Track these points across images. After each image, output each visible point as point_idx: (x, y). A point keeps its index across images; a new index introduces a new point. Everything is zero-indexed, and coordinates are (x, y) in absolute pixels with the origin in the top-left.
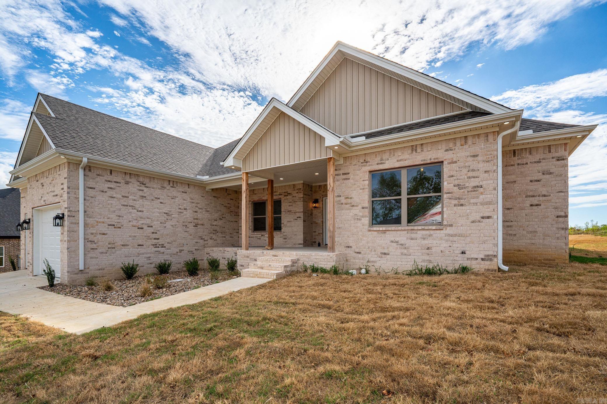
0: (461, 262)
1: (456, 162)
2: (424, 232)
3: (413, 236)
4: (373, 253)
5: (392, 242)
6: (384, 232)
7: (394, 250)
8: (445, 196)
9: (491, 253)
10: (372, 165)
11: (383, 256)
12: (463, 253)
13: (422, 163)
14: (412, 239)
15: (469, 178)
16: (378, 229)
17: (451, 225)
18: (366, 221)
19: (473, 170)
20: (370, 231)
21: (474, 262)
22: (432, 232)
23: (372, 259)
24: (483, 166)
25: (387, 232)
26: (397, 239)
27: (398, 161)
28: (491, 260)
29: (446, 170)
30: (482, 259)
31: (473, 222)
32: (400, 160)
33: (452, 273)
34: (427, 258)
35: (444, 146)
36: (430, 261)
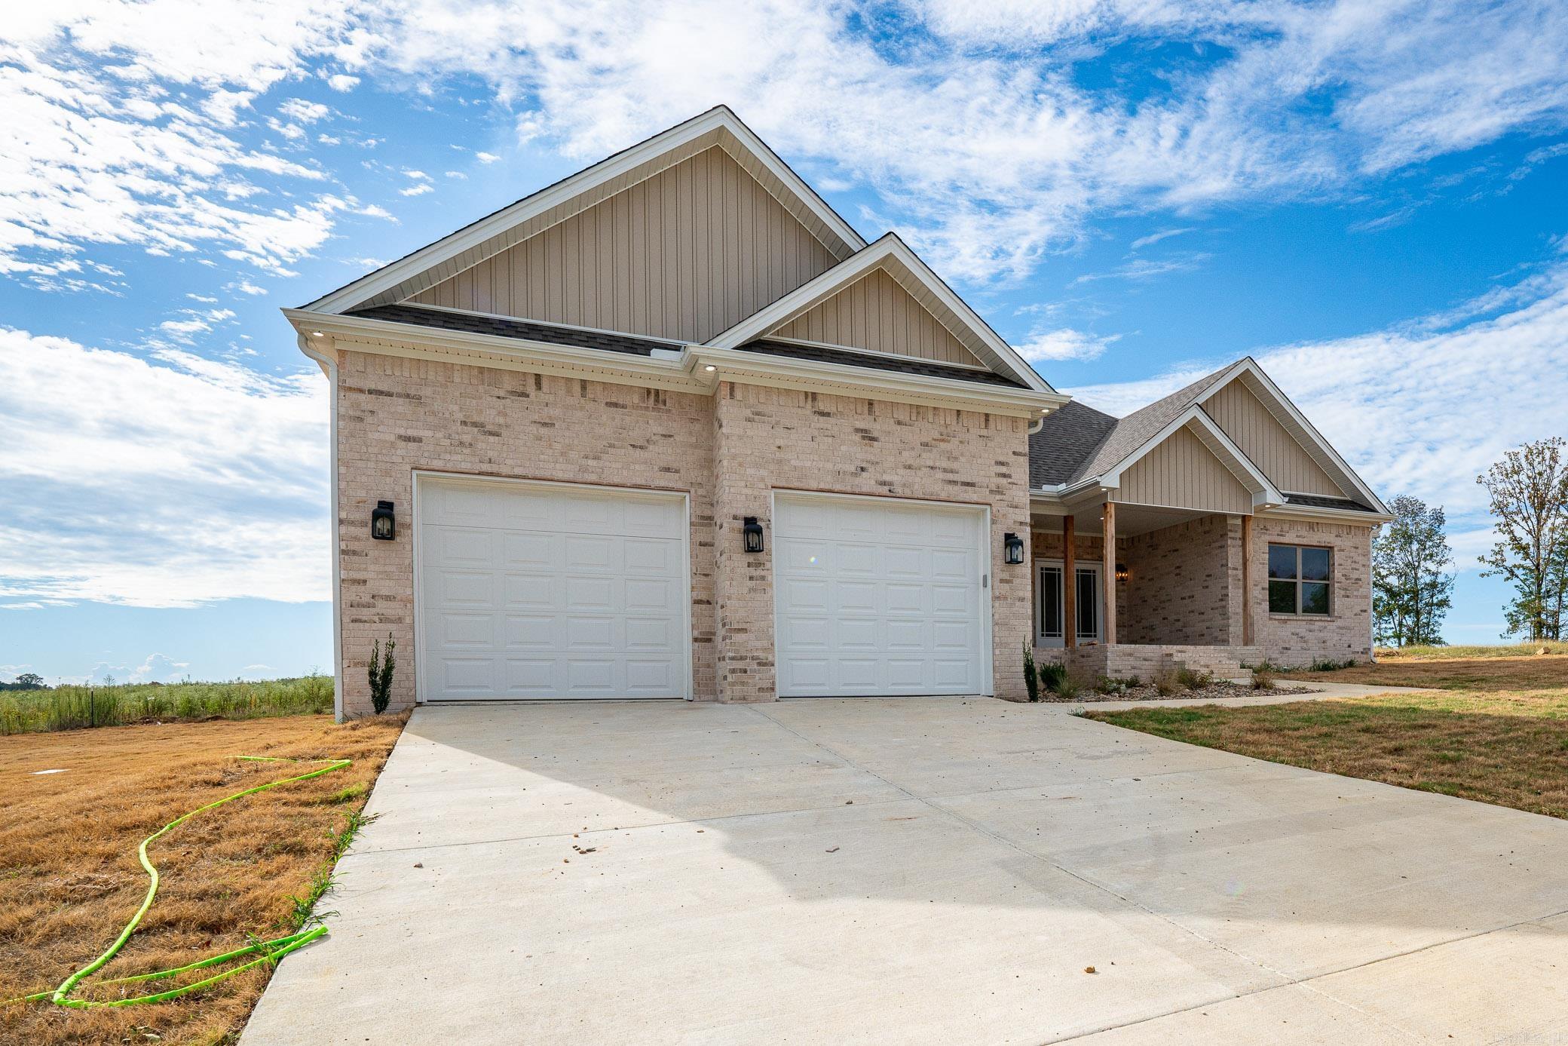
0: (1349, 657)
1: (1343, 551)
2: (1320, 623)
3: (1312, 627)
4: (1275, 648)
5: (1293, 634)
6: (1285, 621)
7: (1295, 645)
8: (1336, 585)
9: (1367, 646)
10: (1272, 535)
11: (1285, 651)
12: (1349, 646)
13: (1318, 544)
14: (1310, 631)
15: (1353, 569)
16: (1280, 617)
17: (1340, 617)
18: (1266, 605)
19: (1355, 562)
20: (1270, 619)
21: (1356, 656)
22: (1326, 624)
23: (1273, 656)
24: (1360, 559)
25: (1288, 622)
26: (1298, 631)
27: (1297, 536)
28: (1367, 653)
29: (1338, 558)
30: (1362, 653)
31: (1356, 615)
32: (1300, 536)
33: (1345, 667)
34: (1322, 652)
35: (1334, 531)
36: (1325, 656)
